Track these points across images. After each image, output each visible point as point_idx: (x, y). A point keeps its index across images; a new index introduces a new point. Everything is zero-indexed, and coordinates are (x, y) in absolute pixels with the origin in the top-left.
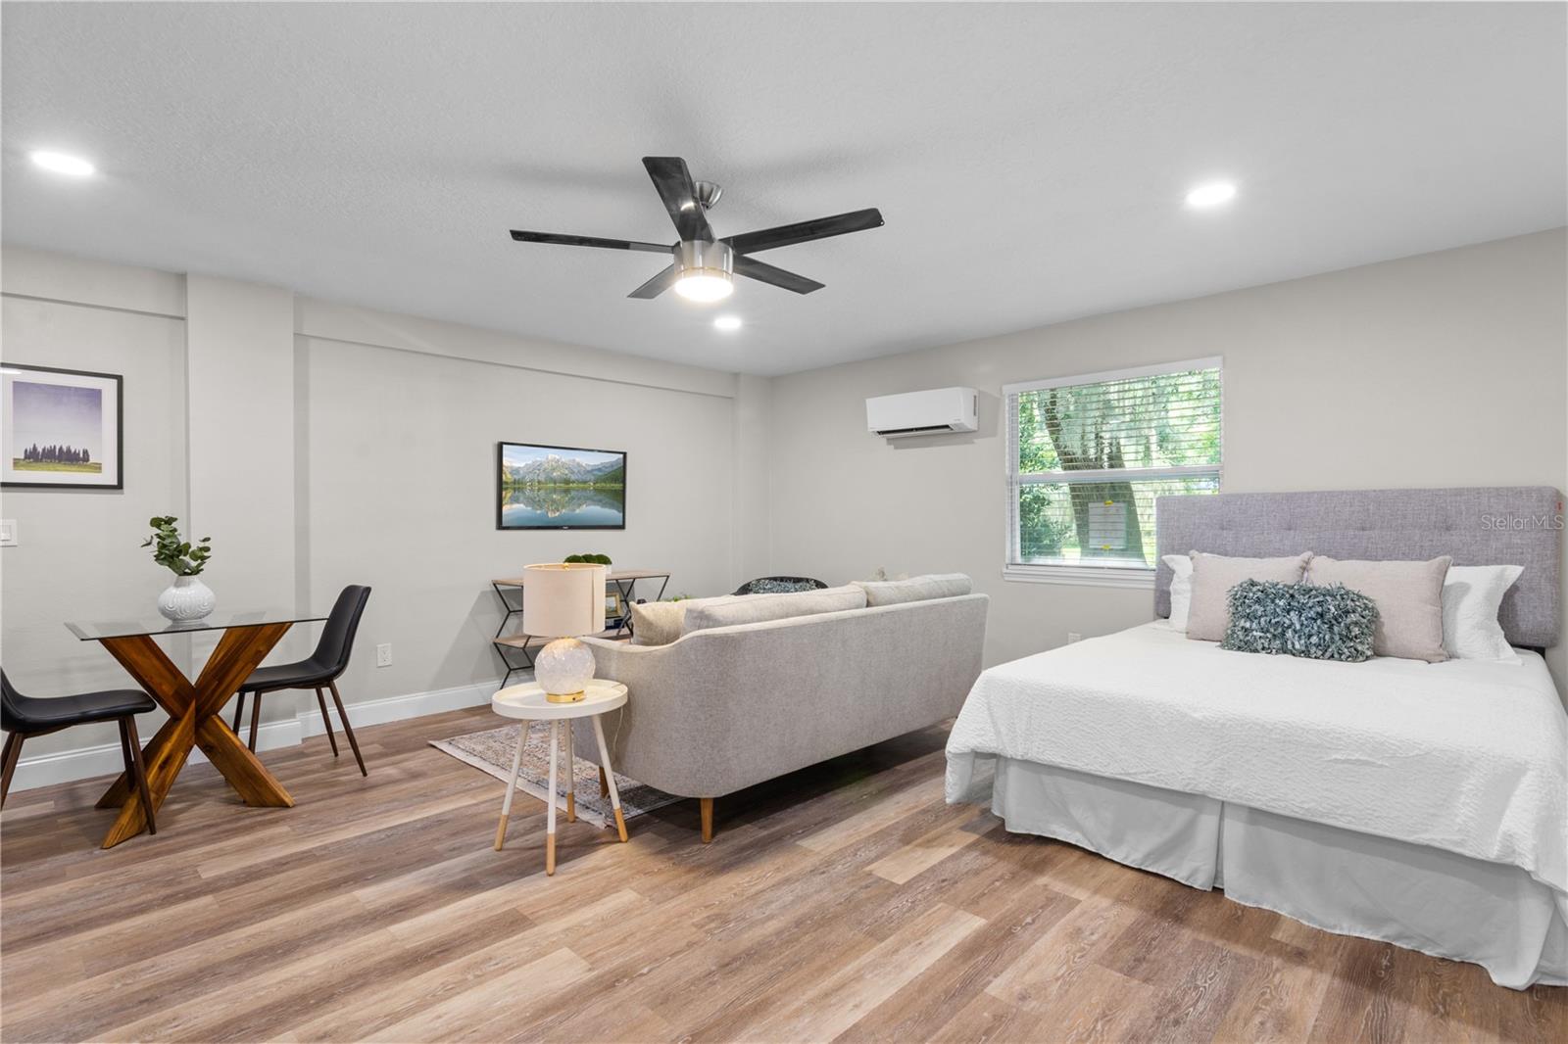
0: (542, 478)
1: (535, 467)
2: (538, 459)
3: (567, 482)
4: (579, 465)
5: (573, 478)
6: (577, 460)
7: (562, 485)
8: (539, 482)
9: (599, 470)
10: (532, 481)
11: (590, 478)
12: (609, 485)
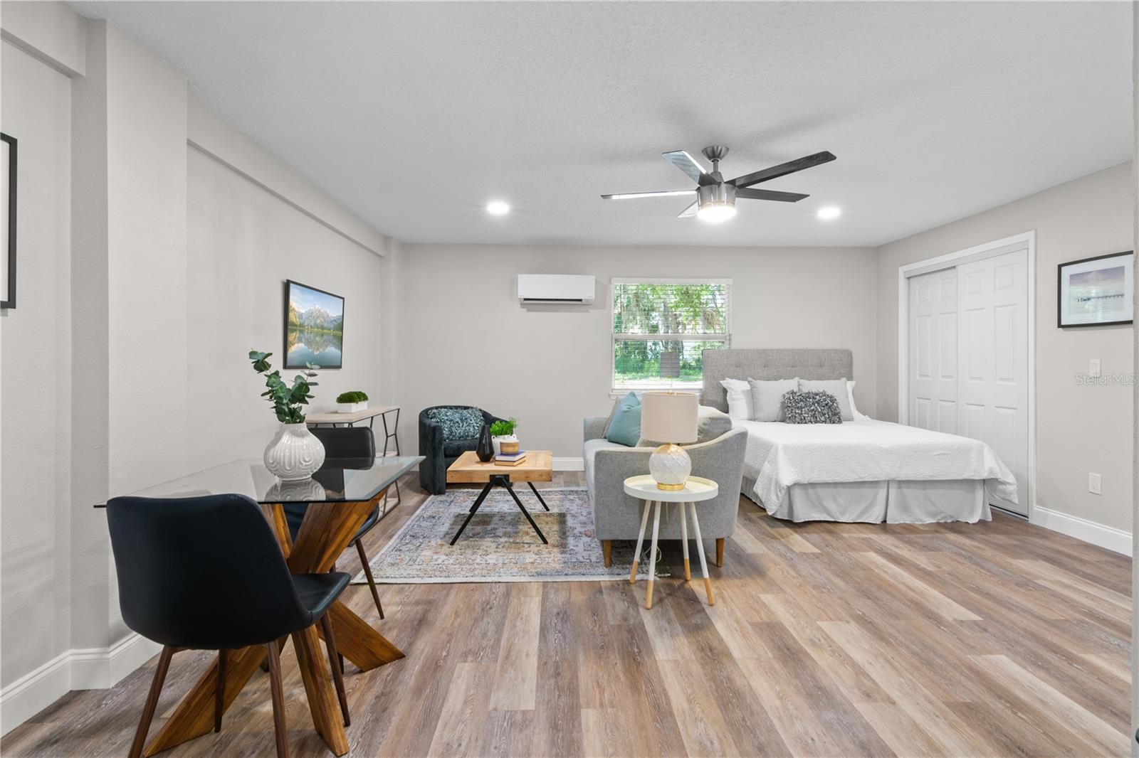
0: (312, 324)
1: (310, 314)
3: (323, 328)
4: (328, 315)
5: (326, 325)
6: (328, 312)
7: (320, 330)
8: (311, 326)
9: (335, 321)
10: (308, 325)
11: (332, 326)
12: (337, 331)
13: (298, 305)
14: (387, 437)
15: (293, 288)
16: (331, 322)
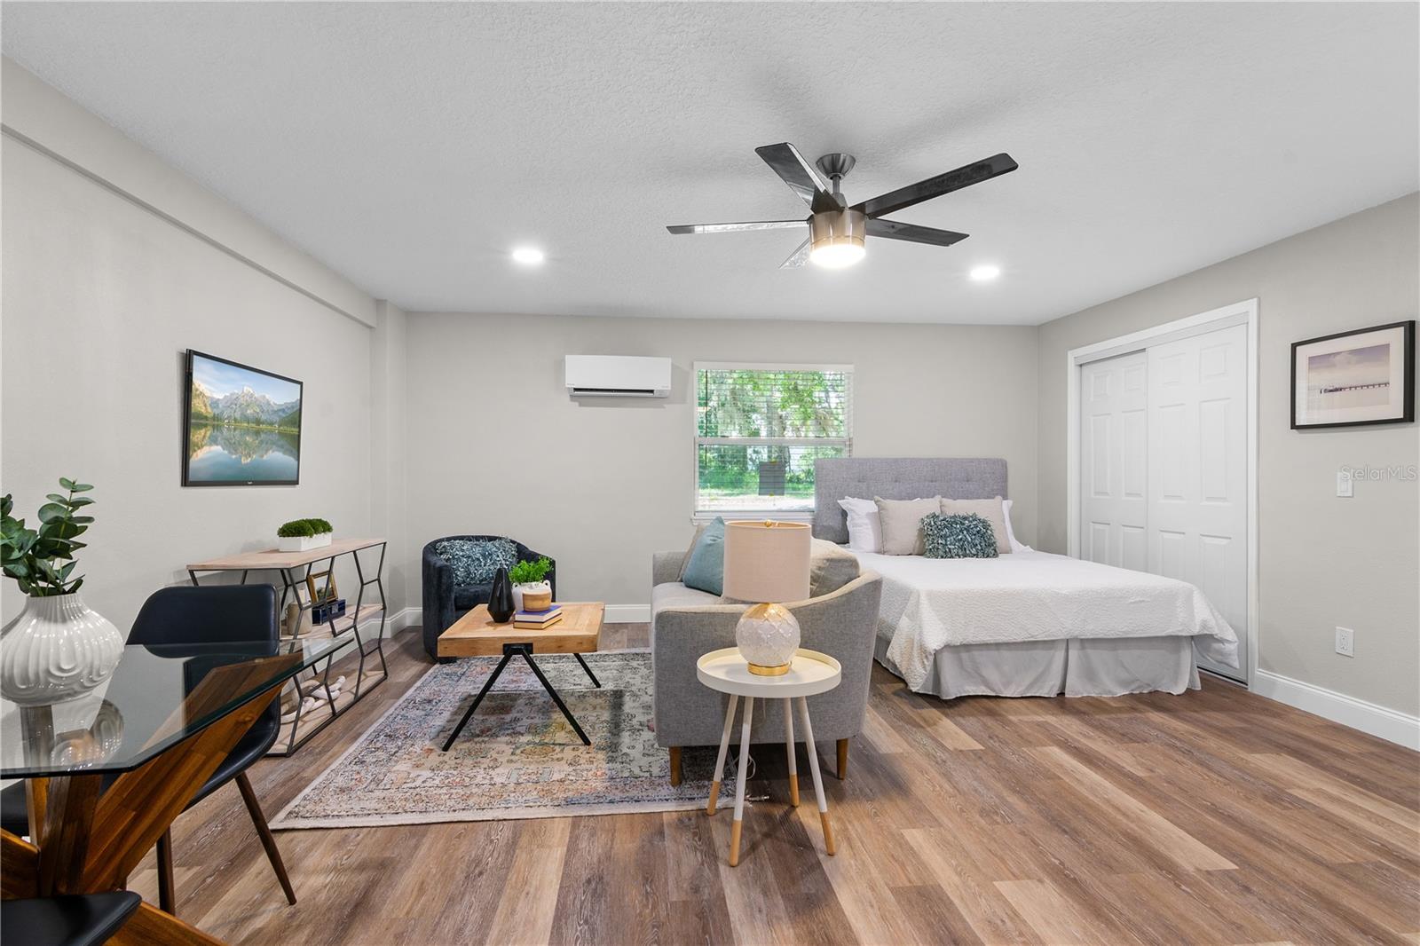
0: (238, 415)
1: (233, 402)
2: (236, 391)
3: (258, 422)
4: (269, 404)
5: (263, 418)
6: (267, 397)
7: (254, 425)
8: (235, 419)
9: (283, 410)
10: (229, 417)
11: (276, 418)
12: (290, 428)
13: (207, 386)
14: (363, 584)
15: (198, 363)
16: (275, 412)
